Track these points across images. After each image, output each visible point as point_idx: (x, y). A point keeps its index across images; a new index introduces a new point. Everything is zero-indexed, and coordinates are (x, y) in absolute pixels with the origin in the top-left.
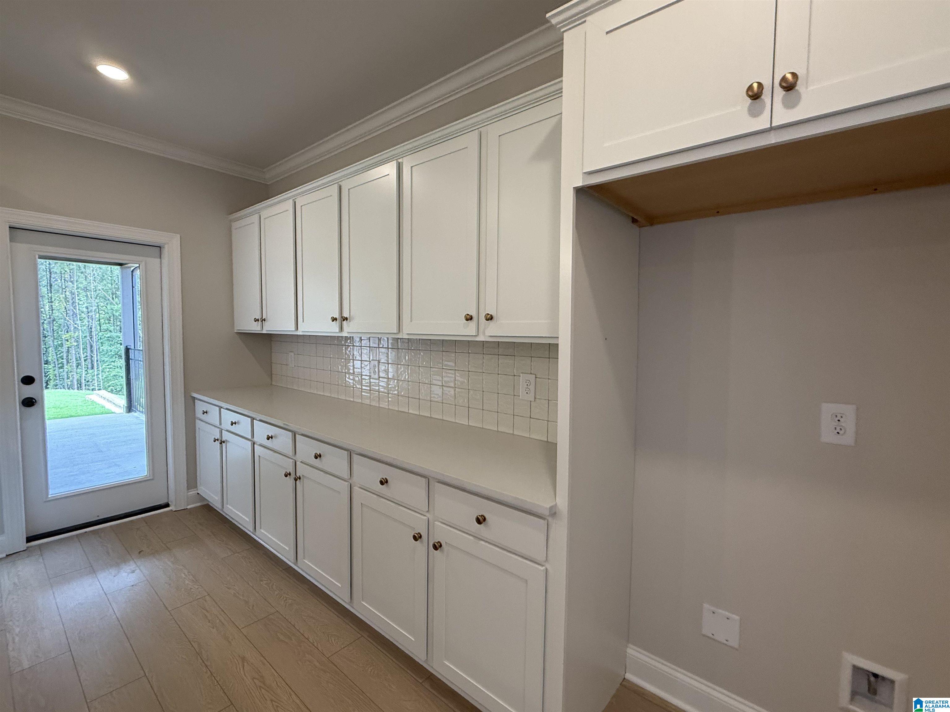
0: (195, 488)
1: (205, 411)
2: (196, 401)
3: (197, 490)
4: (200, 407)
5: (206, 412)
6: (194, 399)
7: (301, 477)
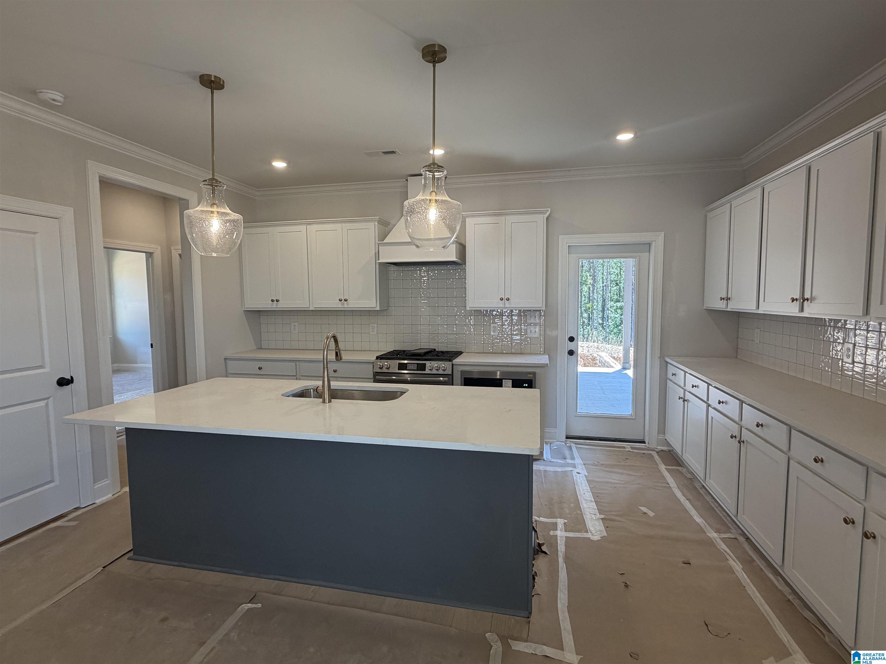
0: (663, 434)
1: (674, 373)
2: (668, 364)
3: (665, 436)
4: (671, 370)
5: (675, 375)
6: (667, 363)
7: (745, 441)
